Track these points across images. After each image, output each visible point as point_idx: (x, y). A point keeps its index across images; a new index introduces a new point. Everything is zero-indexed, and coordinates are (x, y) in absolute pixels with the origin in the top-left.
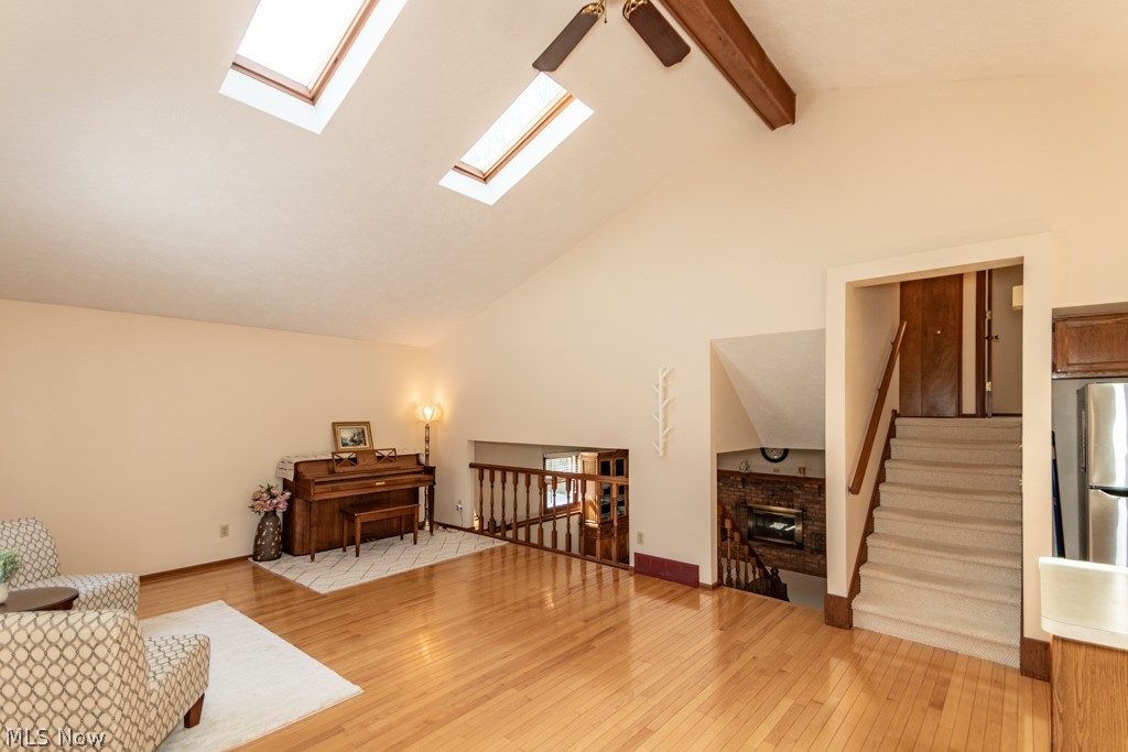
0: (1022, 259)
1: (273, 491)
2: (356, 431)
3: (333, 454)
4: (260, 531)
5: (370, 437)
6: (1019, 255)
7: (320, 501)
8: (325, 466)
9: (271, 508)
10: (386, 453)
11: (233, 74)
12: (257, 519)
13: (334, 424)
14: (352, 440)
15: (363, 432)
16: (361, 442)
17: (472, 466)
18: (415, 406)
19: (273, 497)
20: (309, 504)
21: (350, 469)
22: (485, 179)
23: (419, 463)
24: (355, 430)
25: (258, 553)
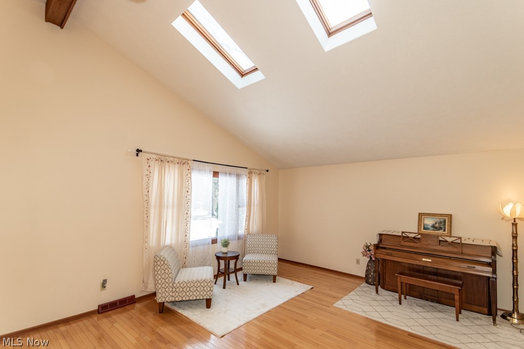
1: (370, 247)
2: (439, 220)
4: (367, 267)
5: (450, 226)
9: (368, 256)
13: (419, 214)
14: (433, 226)
15: (445, 221)
16: (441, 228)
19: (369, 250)
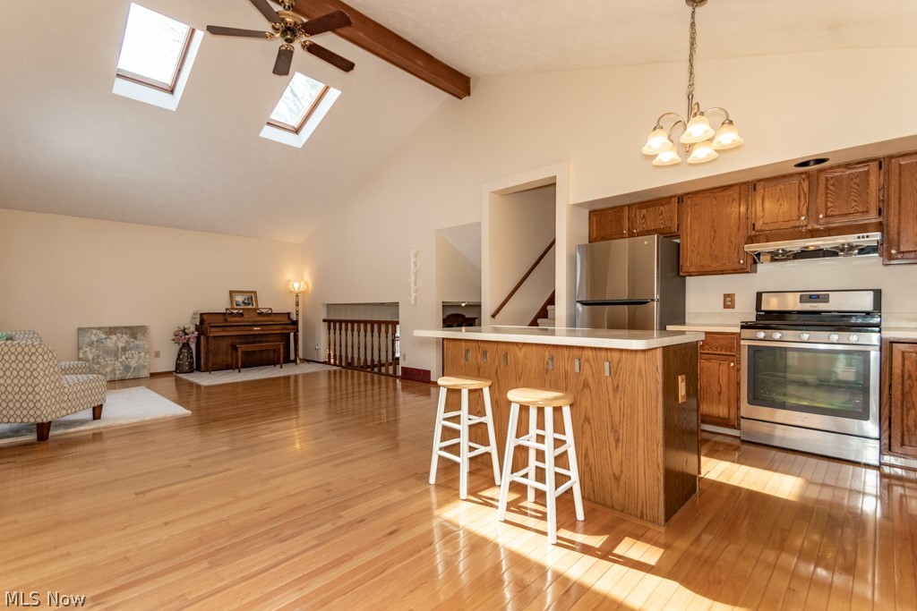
0: (555, 177)
1: (187, 331)
3: (227, 309)
4: (179, 355)
5: (257, 301)
6: (552, 175)
7: (214, 337)
8: (222, 317)
9: (185, 341)
10: (264, 311)
11: (118, 81)
12: (177, 348)
13: (230, 292)
14: (243, 302)
15: (252, 297)
16: (249, 304)
17: (324, 321)
18: (289, 281)
19: (186, 334)
20: (207, 338)
21: (238, 319)
22: (297, 131)
23: (289, 318)
24: (246, 296)
25: (179, 369)
